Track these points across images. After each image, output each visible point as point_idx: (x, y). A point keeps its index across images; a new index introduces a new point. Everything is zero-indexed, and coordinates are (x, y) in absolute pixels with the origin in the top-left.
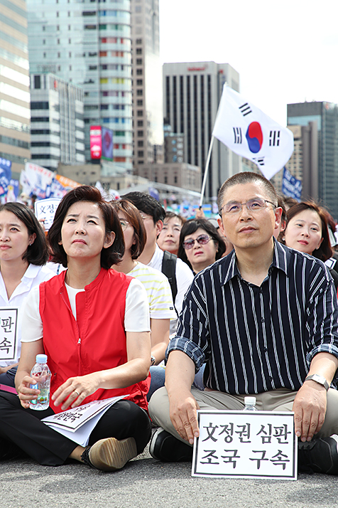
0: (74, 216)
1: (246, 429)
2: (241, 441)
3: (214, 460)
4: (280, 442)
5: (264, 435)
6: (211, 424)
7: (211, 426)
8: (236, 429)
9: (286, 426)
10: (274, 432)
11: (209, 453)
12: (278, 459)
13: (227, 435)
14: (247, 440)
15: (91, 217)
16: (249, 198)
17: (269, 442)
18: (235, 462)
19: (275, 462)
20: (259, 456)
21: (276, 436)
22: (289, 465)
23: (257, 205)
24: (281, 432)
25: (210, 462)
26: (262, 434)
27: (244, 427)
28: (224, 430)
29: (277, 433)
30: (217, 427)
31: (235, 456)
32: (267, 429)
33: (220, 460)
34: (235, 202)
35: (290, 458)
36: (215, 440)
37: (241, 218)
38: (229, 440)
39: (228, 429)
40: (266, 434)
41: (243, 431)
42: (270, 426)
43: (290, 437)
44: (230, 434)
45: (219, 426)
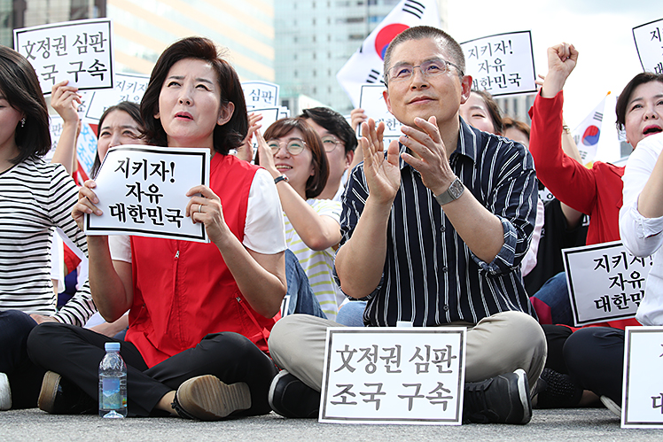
0: (177, 78)
1: (395, 354)
2: (388, 371)
3: (349, 398)
4: (440, 371)
5: (421, 362)
6: (347, 347)
7: (347, 351)
8: (381, 353)
9: (450, 347)
10: (433, 357)
11: (343, 388)
12: (437, 395)
13: (369, 362)
14: (397, 369)
15: (202, 80)
16: (424, 59)
17: (426, 371)
18: (378, 401)
19: (432, 400)
20: (412, 391)
21: (436, 363)
22: (452, 404)
23: (435, 67)
24: (442, 358)
25: (344, 402)
26: (417, 360)
27: (393, 350)
28: (365, 355)
29: (437, 358)
30: (355, 351)
31: (378, 393)
32: (423, 353)
33: (359, 398)
34: (405, 64)
35: (454, 393)
36: (352, 370)
37: (412, 85)
38: (370, 369)
39: (370, 354)
40: (422, 359)
41: (391, 357)
42: (428, 348)
43: (455, 362)
44: (373, 361)
45: (358, 349)
